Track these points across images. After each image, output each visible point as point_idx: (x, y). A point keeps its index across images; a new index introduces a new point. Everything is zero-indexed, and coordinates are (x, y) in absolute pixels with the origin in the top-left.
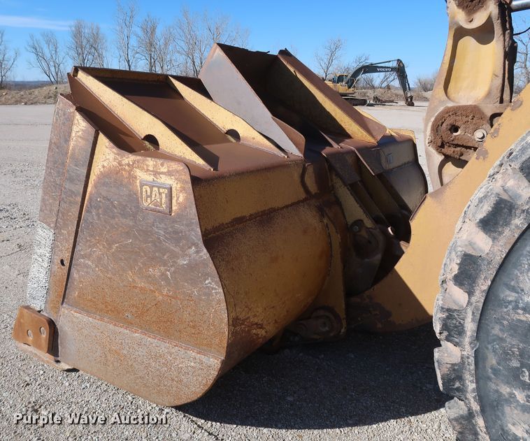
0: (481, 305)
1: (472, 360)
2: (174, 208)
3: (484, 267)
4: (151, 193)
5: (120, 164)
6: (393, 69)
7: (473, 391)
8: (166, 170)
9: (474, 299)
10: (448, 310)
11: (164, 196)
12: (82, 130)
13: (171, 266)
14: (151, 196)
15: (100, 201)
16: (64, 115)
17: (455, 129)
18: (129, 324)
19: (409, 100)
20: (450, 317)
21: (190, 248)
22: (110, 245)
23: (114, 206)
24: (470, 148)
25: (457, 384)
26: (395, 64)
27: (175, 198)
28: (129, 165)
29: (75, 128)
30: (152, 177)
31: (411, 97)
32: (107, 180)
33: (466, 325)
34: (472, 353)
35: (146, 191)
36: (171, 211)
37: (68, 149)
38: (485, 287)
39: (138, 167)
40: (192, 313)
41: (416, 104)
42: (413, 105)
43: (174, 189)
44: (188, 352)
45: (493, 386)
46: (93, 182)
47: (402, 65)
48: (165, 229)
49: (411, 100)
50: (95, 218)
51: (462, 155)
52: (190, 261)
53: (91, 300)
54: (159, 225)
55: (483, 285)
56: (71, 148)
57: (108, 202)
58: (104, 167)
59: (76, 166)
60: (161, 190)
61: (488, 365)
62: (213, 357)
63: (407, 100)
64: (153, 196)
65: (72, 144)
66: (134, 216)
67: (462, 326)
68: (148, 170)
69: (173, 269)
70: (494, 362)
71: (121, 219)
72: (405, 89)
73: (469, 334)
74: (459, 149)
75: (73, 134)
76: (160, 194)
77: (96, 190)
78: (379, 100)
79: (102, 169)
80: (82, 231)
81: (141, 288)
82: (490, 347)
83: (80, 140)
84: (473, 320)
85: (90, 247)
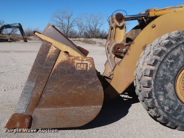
0: (154, 78)
1: (154, 89)
2: (88, 69)
3: (154, 72)
4: (80, 66)
5: (69, 59)
6: (17, 27)
7: (154, 95)
8: (86, 60)
9: (153, 78)
10: (149, 81)
11: (85, 66)
12: (54, 50)
13: (86, 84)
14: (80, 67)
15: (59, 71)
16: (46, 46)
17: (118, 49)
18: (68, 106)
19: (25, 40)
20: (149, 82)
21: (93, 78)
22: (62, 83)
23: (65, 71)
24: (122, 53)
25: (151, 95)
26: (18, 25)
27: (89, 66)
28: (72, 59)
29: (51, 50)
30: (81, 62)
31: (26, 39)
32: (63, 64)
33: (152, 83)
34: (153, 88)
35: (79, 65)
36: (87, 70)
37: (47, 56)
38: (155, 75)
39: (76, 60)
40: (93, 96)
41: (28, 41)
42: (27, 42)
43: (88, 64)
44: (91, 107)
45: (157, 93)
46: (56, 65)
47: (21, 26)
48: (85, 75)
49: (26, 40)
50: (56, 76)
51: (120, 55)
52: (93, 82)
53: (51, 103)
54: (83, 74)
55: (154, 75)
56: (48, 56)
57: (62, 71)
58: (62, 60)
59: (50, 61)
60: (84, 65)
61: (156, 89)
62: (99, 105)
63: (24, 40)
64: (81, 67)
65: (49, 54)
66: (73, 73)
67: (151, 83)
68: (79, 60)
69: (87, 85)
70: (157, 88)
71: (67, 75)
72: (23, 36)
73: (153, 84)
74: (119, 53)
75: (50, 51)
76: (84, 66)
77: (57, 67)
78: (13, 40)
79: (61, 61)
80: (49, 81)
81: (74, 93)
82: (156, 86)
83: (53, 53)
84: (153, 81)
85: (52, 85)
